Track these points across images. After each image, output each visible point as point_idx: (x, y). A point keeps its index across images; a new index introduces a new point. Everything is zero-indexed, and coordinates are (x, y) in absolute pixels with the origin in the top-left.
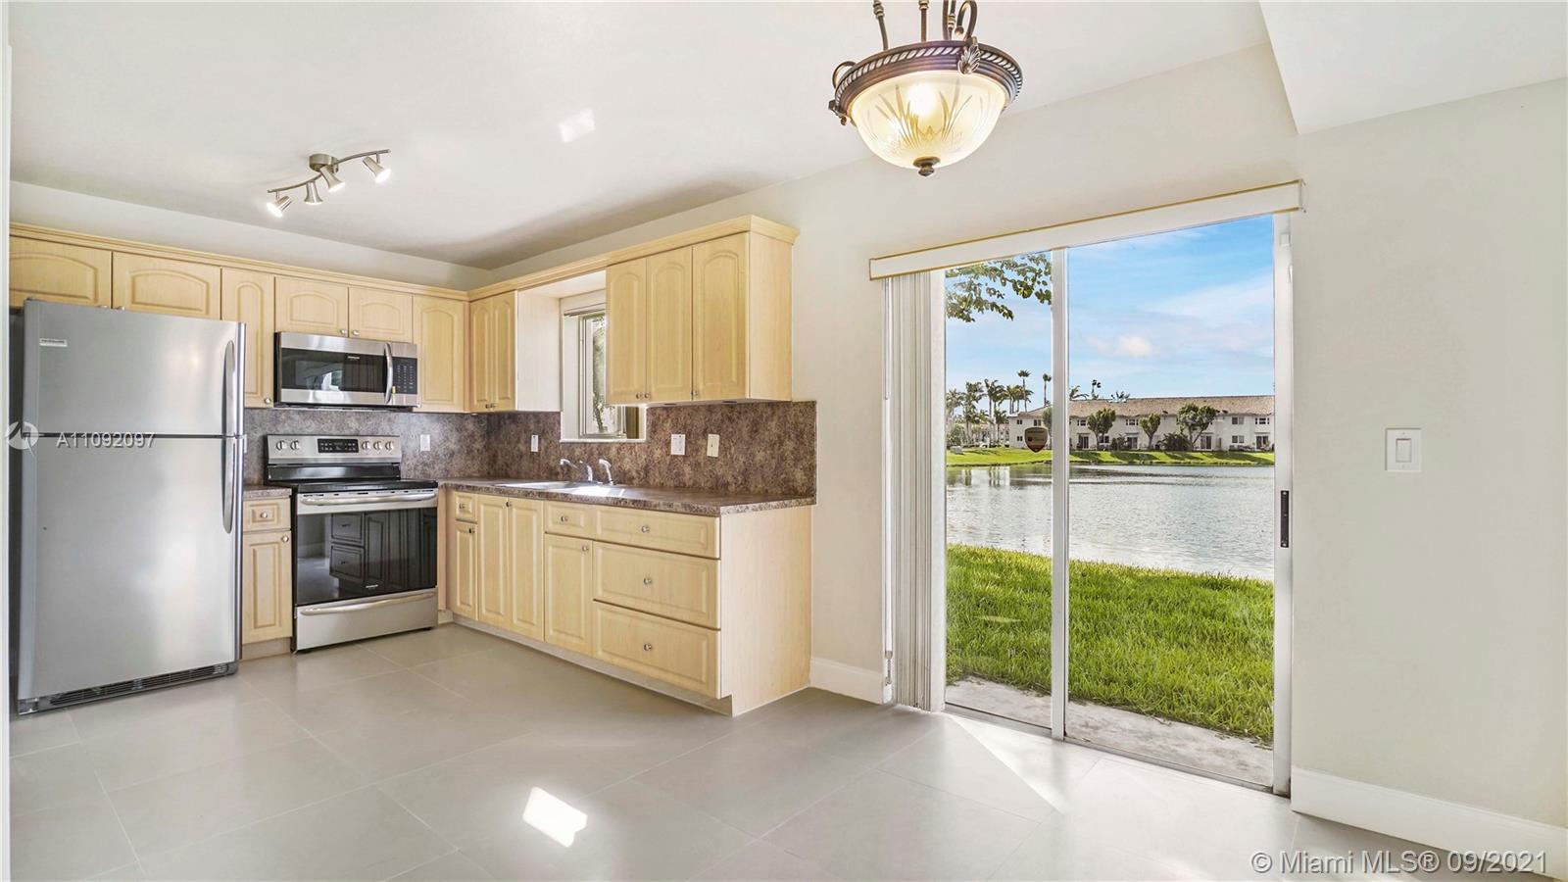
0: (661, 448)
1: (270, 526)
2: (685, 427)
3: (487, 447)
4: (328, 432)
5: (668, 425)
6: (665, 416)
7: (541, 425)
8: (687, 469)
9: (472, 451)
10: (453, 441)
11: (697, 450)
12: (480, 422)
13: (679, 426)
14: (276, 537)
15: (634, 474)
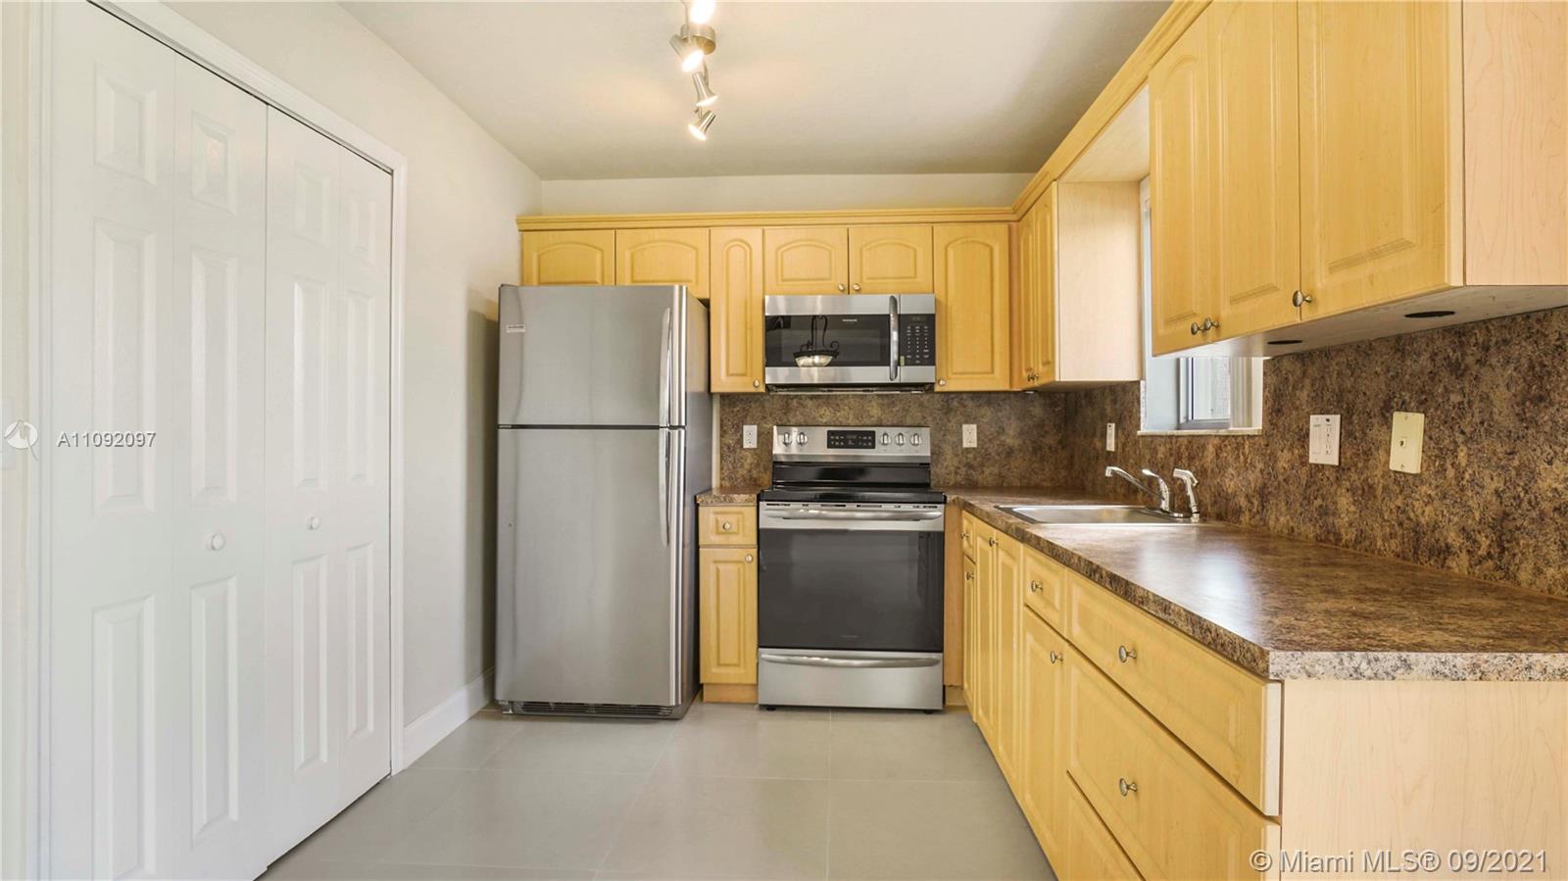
0: (1291, 449)
1: (735, 540)
2: (1340, 396)
3: (1063, 444)
4: (844, 422)
5: (1303, 395)
6: (1299, 373)
7: (1117, 406)
8: (1344, 501)
9: (1041, 448)
10: (1011, 432)
11: (1368, 454)
12: (1054, 404)
13: (1327, 396)
14: (738, 554)
15: (1242, 501)
